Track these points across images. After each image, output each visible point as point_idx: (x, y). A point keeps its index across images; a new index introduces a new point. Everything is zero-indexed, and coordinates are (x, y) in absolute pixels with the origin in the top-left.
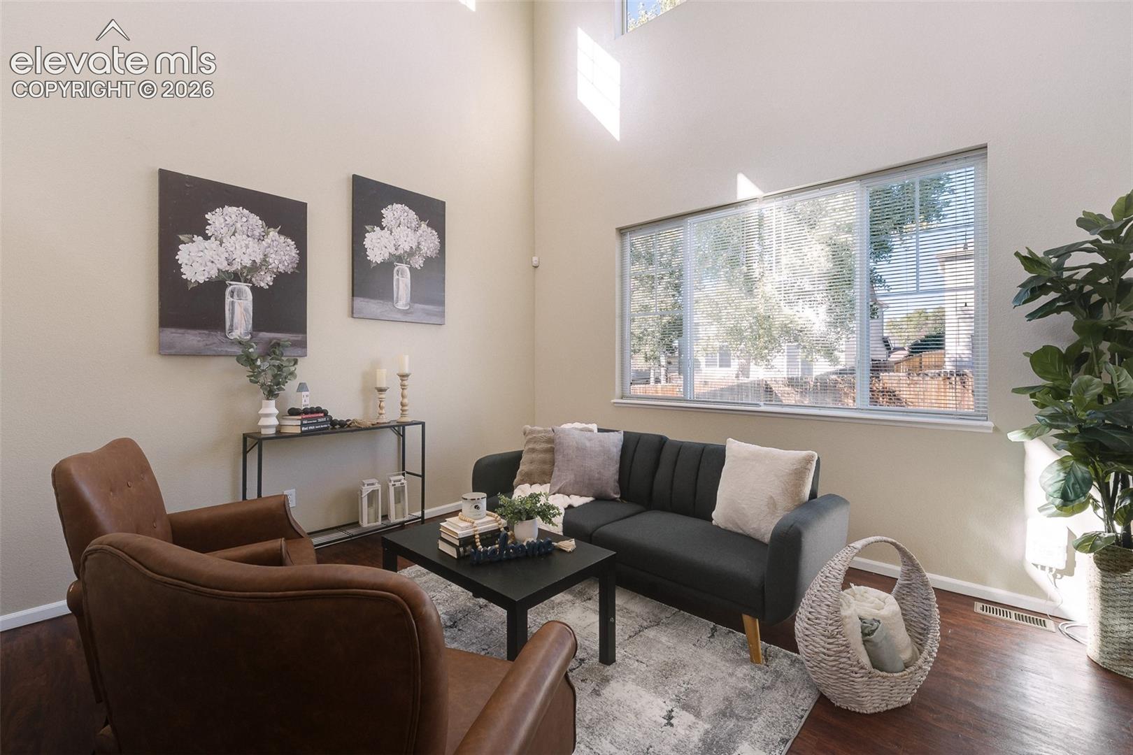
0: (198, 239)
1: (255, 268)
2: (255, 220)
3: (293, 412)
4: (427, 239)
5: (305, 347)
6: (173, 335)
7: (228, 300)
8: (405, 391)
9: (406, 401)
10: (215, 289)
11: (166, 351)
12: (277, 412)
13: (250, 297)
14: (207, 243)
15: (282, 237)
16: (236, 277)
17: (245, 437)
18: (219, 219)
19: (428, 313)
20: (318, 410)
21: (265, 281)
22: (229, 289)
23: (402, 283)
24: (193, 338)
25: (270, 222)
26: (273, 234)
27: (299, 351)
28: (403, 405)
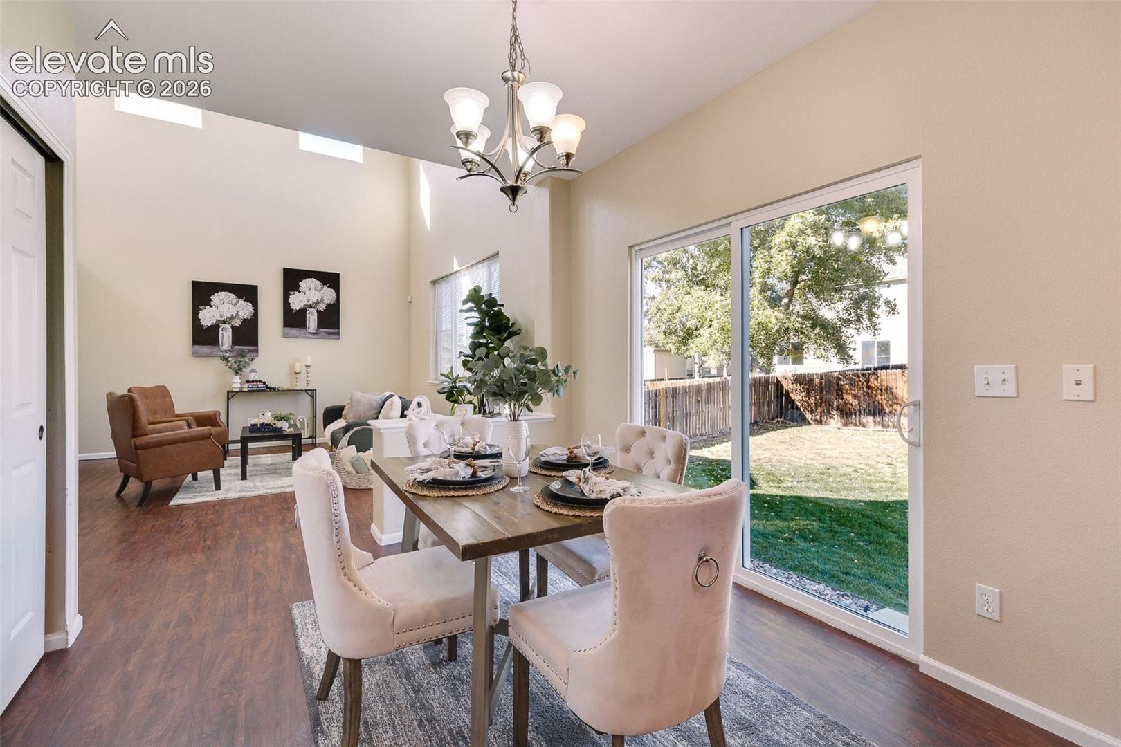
0: (207, 307)
1: (232, 318)
2: (233, 296)
3: (248, 382)
4: (328, 295)
5: (257, 352)
6: (198, 348)
7: (221, 332)
8: (309, 374)
9: (309, 379)
10: (215, 328)
11: (195, 354)
12: (240, 381)
13: (231, 330)
14: (211, 309)
15: (246, 303)
16: (224, 322)
17: (228, 393)
18: (216, 298)
19: (329, 333)
20: (260, 381)
21: (237, 323)
22: (220, 329)
23: (312, 319)
24: (205, 349)
25: (240, 297)
26: (241, 301)
27: (255, 354)
28: (307, 381)
